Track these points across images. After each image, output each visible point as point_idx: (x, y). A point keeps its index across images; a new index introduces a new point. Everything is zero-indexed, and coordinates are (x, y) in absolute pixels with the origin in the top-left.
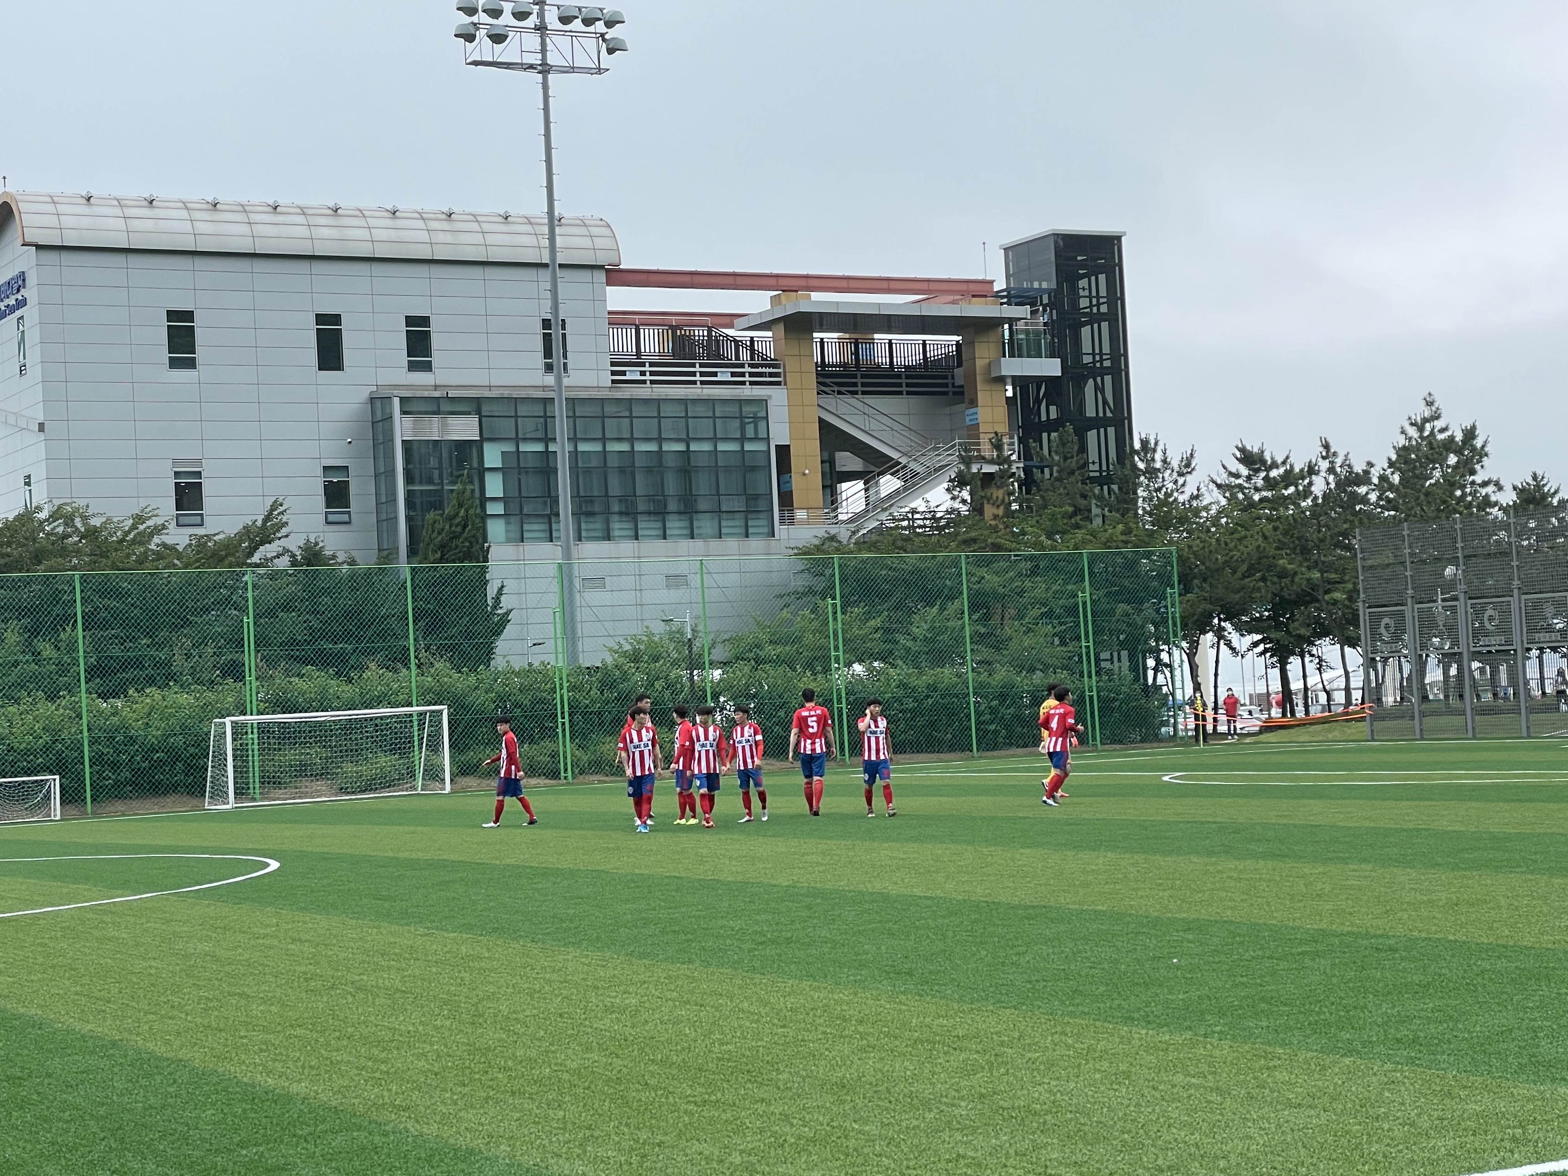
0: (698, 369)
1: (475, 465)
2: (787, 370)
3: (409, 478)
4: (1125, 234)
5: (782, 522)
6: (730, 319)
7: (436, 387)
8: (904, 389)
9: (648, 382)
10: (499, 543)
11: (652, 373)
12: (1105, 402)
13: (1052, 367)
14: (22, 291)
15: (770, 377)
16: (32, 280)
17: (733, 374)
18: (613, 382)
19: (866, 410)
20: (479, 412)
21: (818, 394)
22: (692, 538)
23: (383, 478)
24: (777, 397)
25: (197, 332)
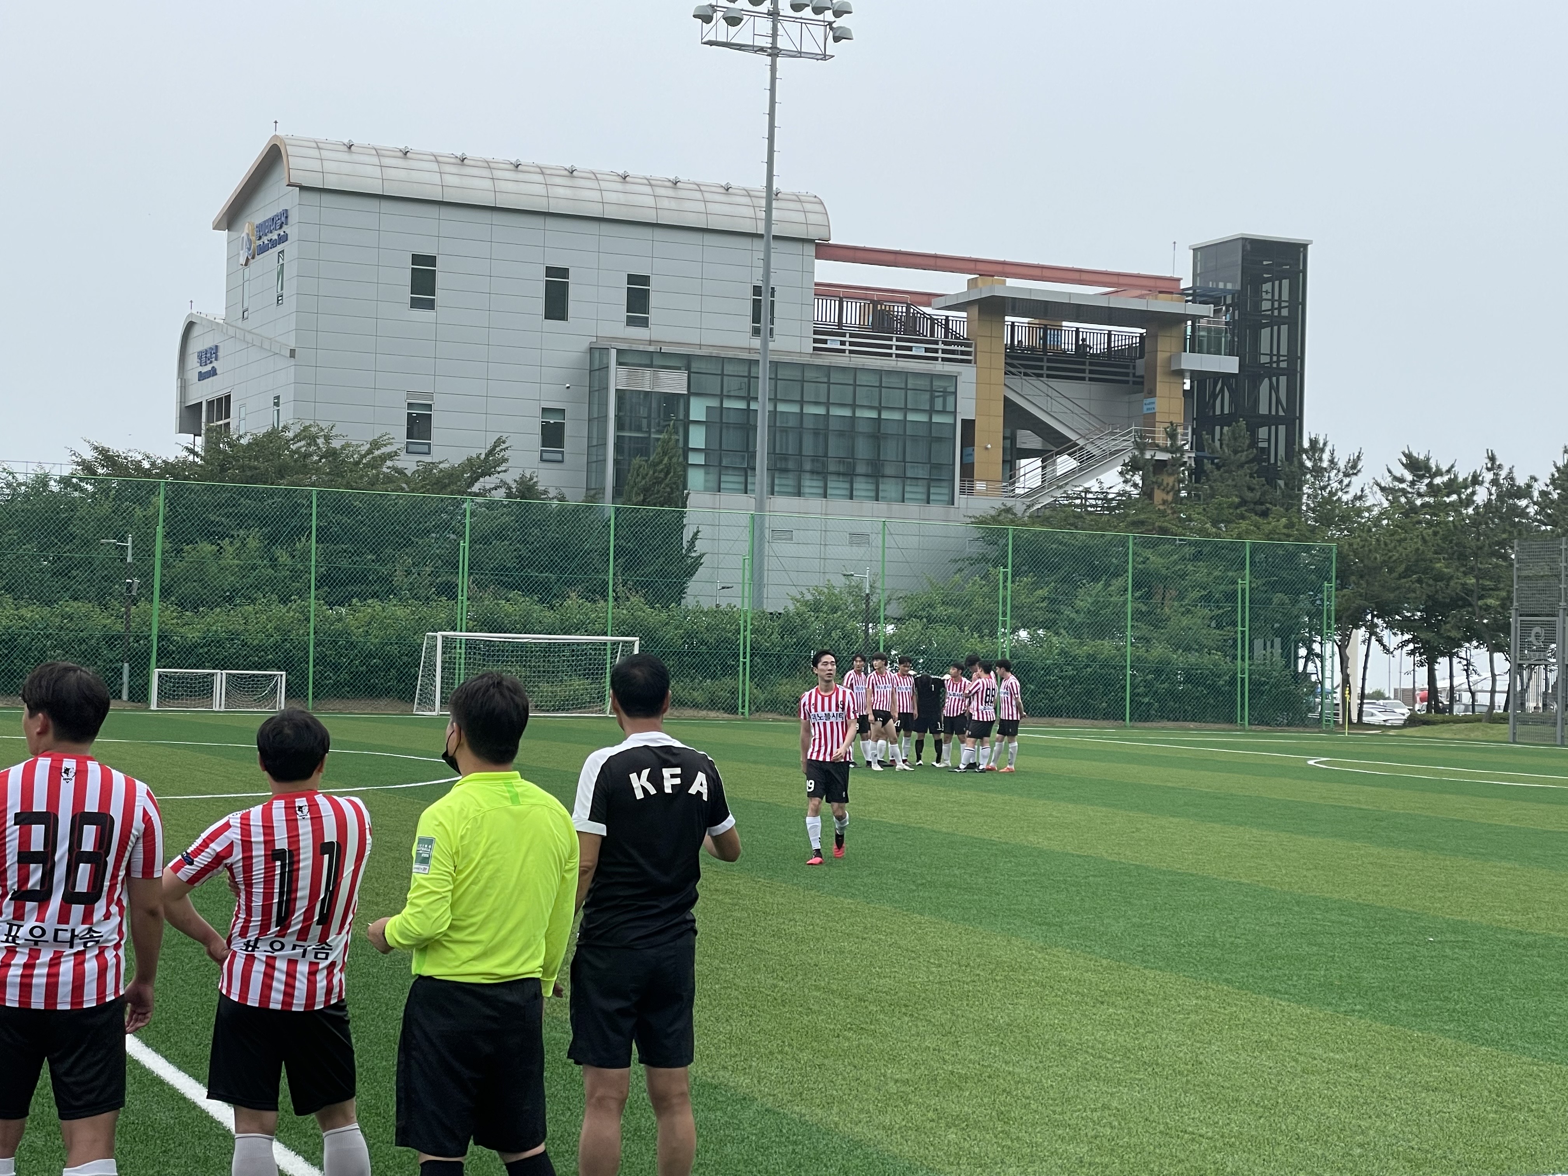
0: (894, 342)
1: (681, 417)
2: (978, 350)
3: (620, 426)
4: (1311, 242)
5: (962, 492)
6: (928, 298)
7: (650, 342)
8: (1087, 375)
9: (847, 352)
10: (698, 492)
11: (851, 344)
12: (1278, 401)
13: (1230, 365)
14: (285, 228)
15: (961, 355)
16: (294, 218)
17: (927, 350)
18: (815, 349)
19: (1050, 392)
20: (688, 368)
21: (1005, 373)
22: (877, 500)
23: (595, 423)
24: (967, 375)
25: (438, 276)
